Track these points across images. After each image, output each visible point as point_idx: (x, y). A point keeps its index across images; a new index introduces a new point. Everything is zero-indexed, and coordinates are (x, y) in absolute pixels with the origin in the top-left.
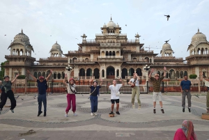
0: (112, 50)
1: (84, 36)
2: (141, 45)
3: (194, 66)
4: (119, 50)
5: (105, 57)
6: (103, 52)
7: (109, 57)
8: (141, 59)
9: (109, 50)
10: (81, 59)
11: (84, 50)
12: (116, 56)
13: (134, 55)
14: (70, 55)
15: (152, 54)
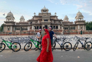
0: (47, 19)
1: (35, 13)
2: (57, 17)
3: (78, 25)
4: (49, 19)
5: (44, 21)
6: (43, 20)
7: (46, 21)
8: (57, 22)
9: (45, 19)
10: (34, 22)
11: (35, 19)
12: (48, 21)
13: (55, 21)
14: (29, 21)
15: (61, 20)
